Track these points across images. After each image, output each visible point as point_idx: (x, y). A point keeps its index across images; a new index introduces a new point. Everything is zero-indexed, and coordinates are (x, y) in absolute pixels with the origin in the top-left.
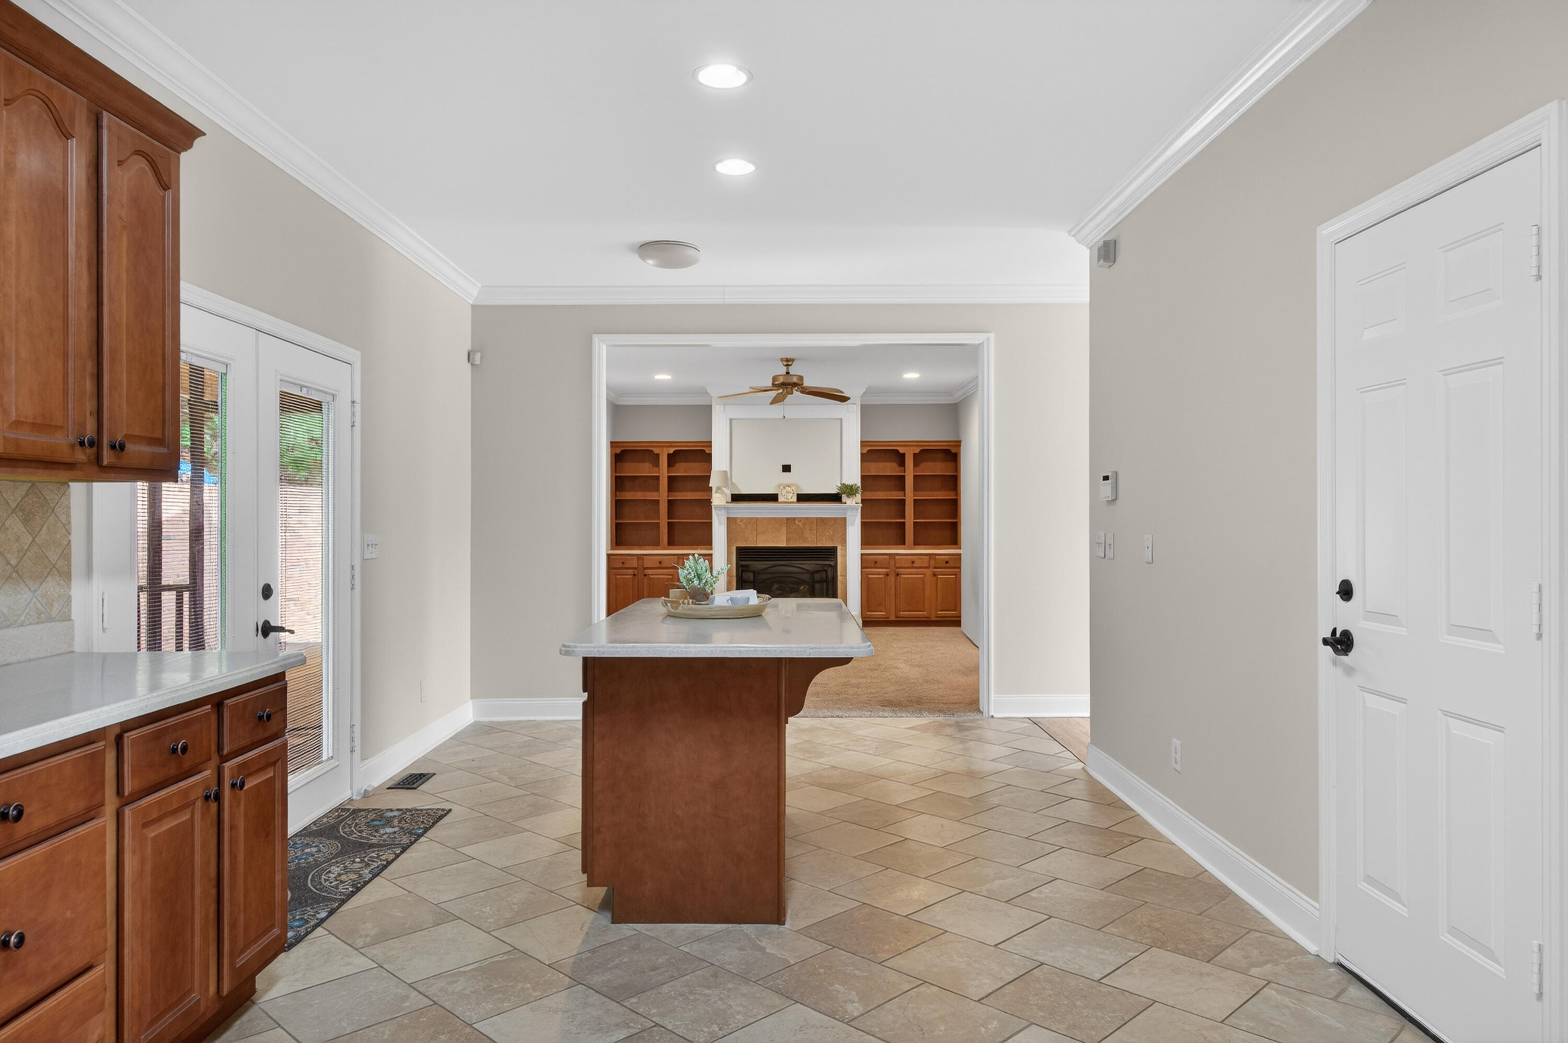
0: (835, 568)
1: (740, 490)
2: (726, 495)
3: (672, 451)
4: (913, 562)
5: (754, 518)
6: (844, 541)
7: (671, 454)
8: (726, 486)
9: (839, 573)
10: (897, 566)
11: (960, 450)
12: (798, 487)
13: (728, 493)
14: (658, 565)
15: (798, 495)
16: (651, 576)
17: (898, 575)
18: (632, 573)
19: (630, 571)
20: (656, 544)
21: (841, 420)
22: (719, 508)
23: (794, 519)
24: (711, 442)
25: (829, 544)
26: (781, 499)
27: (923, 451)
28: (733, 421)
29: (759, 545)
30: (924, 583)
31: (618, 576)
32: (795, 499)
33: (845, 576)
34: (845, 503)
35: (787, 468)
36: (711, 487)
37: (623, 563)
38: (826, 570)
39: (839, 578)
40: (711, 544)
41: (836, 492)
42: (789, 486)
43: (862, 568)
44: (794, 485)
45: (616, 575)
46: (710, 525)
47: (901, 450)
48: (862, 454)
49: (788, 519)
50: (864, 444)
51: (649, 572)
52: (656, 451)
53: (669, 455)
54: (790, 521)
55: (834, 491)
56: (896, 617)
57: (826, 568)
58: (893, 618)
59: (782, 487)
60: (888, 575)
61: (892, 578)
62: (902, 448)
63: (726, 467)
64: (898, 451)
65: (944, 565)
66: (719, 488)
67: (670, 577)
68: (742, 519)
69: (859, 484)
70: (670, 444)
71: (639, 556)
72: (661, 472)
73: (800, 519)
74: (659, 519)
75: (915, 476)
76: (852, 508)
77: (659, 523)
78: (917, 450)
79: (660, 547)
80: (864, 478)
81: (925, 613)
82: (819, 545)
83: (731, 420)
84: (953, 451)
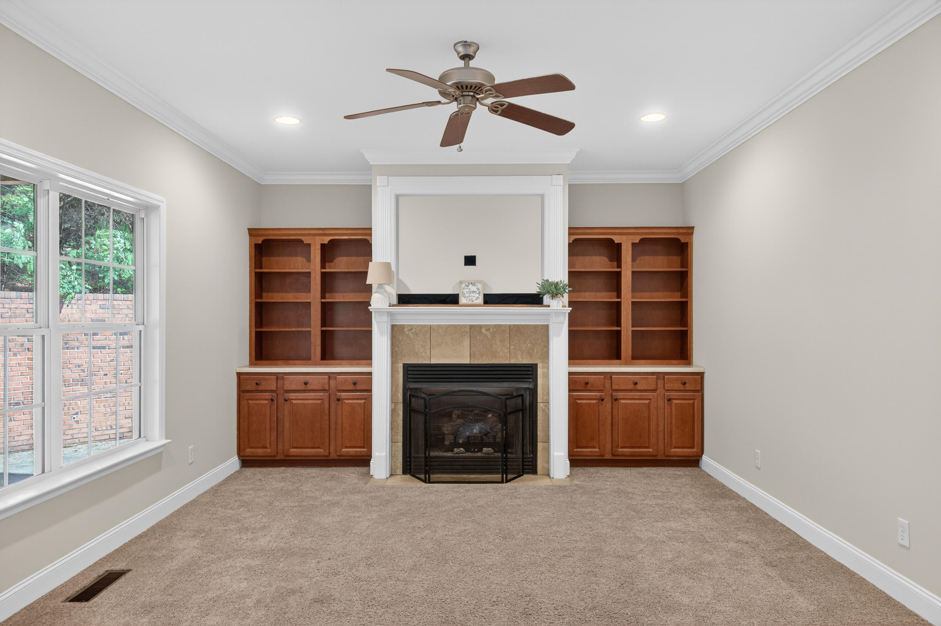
0: (534, 392)
1: (408, 289)
2: (389, 294)
3: (326, 240)
4: (636, 384)
5: (425, 326)
6: (546, 356)
7: (325, 244)
8: (390, 283)
9: (539, 400)
10: (614, 387)
11: (691, 239)
12: (484, 285)
13: (393, 292)
14: (303, 387)
15: (485, 295)
16: (294, 402)
17: (616, 400)
18: (270, 398)
19: (267, 395)
20: (306, 359)
21: (542, 196)
22: (380, 312)
23: (480, 327)
24: (371, 229)
25: (526, 361)
26: (462, 300)
27: (642, 241)
28: (400, 198)
29: (434, 361)
30: (649, 410)
31: (250, 402)
32: (481, 300)
33: (547, 402)
34: (549, 306)
35: (470, 261)
36: (370, 286)
37: (257, 384)
38: (522, 395)
39: (540, 406)
40: (370, 358)
41: (534, 292)
42: (473, 284)
43: (570, 391)
44: (480, 282)
45: (247, 400)
46: (369, 333)
47: (617, 239)
48: (569, 244)
49: (471, 327)
50: (572, 231)
51: (292, 395)
52: (306, 240)
53: (323, 246)
54: (474, 330)
55: (534, 290)
56: (613, 455)
57: (522, 393)
58: (608, 456)
59: (463, 285)
60: (603, 400)
61: (608, 404)
62: (619, 236)
63: (391, 259)
64: (611, 241)
65: (680, 386)
66: (380, 286)
67: (319, 402)
68: (411, 327)
69: (566, 282)
70: (323, 232)
71: (279, 376)
72: (312, 267)
73: (488, 327)
74: (310, 327)
75: (633, 272)
76: (558, 313)
77: (310, 331)
78: (637, 240)
79: (310, 362)
80: (571, 274)
81: (651, 450)
82: (513, 361)
83: (397, 197)
84: (683, 240)
